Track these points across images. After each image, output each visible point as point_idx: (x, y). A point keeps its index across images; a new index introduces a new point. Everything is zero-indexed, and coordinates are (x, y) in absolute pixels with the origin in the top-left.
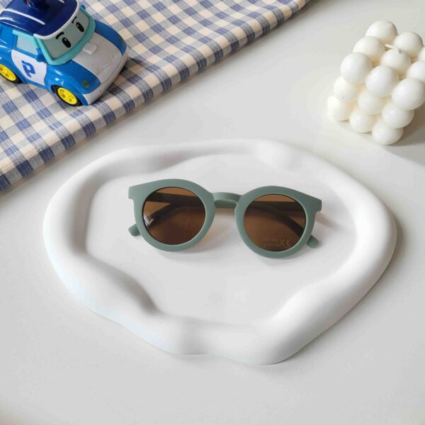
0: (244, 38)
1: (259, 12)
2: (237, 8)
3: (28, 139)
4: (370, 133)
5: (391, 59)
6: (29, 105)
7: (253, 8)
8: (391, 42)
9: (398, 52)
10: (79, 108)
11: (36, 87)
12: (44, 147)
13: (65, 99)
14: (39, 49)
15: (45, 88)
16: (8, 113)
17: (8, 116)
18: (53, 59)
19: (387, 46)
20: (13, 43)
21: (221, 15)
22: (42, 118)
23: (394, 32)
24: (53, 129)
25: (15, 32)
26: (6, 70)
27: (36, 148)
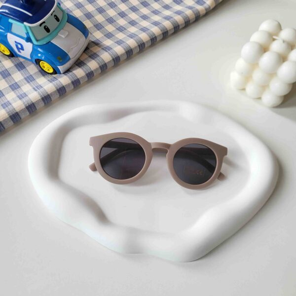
0: (172, 29)
1: (182, 11)
2: (167, 7)
3: (18, 96)
4: (260, 98)
5: (277, 46)
6: (19, 72)
7: (178, 8)
8: (277, 35)
9: (282, 42)
10: (54, 76)
11: (24, 60)
12: (30, 103)
13: (44, 69)
14: (27, 33)
15: (31, 60)
16: (4, 78)
17: (4, 80)
18: (37, 40)
19: (274, 37)
20: (9, 28)
21: (156, 12)
22: (28, 82)
23: (280, 27)
24: (36, 90)
25: (10, 20)
26: (2, 47)
27: (24, 103)
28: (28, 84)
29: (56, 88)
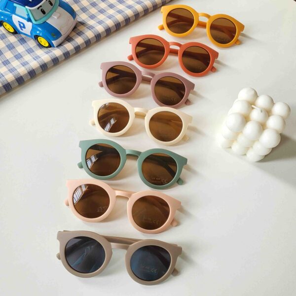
3: (21, 64)
6: (21, 46)
10: (50, 49)
11: (25, 36)
12: (31, 69)
13: (42, 43)
14: (28, 15)
15: (31, 37)
16: (10, 50)
17: (9, 52)
18: (36, 21)
20: (13, 11)
22: (29, 53)
24: (35, 60)
25: (15, 5)
26: (8, 26)
27: (26, 69)
28: (29, 55)
29: (51, 58)
